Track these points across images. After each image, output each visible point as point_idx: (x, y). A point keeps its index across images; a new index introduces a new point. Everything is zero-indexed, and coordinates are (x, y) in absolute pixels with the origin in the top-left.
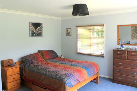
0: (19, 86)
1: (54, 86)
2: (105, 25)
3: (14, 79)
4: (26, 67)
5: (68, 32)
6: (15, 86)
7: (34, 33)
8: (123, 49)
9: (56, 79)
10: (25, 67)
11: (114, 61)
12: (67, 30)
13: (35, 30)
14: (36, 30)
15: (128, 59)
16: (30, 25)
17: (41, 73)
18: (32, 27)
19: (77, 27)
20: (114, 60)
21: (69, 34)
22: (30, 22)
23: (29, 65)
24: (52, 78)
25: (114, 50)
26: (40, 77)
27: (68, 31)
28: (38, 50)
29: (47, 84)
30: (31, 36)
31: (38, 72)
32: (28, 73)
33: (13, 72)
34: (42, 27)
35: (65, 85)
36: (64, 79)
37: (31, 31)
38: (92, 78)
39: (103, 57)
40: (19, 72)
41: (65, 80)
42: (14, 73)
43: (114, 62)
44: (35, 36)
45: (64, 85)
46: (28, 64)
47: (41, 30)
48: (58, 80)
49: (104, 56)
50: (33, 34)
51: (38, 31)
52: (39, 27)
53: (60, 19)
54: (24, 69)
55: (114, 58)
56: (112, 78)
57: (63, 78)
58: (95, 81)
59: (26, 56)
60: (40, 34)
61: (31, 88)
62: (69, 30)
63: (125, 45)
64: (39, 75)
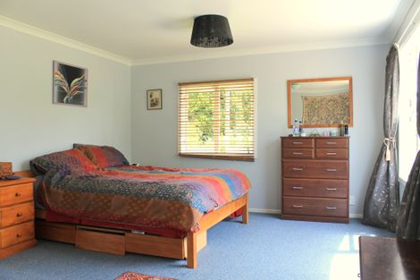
0: (32, 239)
1: (155, 217)
2: (255, 80)
3: (18, 215)
4: (53, 182)
5: (152, 100)
6: (20, 239)
7: (65, 94)
8: (304, 135)
9: (160, 198)
10: (49, 183)
11: (285, 164)
12: (150, 93)
13: (67, 84)
14: (69, 85)
15: (316, 158)
16: (56, 70)
17: (111, 191)
18: (60, 77)
19: (180, 84)
20: (282, 162)
21: (154, 104)
22: (54, 62)
23: (62, 178)
24: (149, 197)
25: (283, 138)
26: (110, 201)
27: (153, 97)
28: (74, 145)
29: (135, 215)
30: (55, 100)
31: (98, 189)
32: (64, 196)
33: (17, 195)
34: (84, 80)
35: (189, 208)
36: (184, 194)
37: (56, 88)
38: (236, 206)
39: (250, 159)
40: (32, 198)
41: (188, 195)
42: (19, 200)
43: (283, 167)
44: (67, 102)
45: (186, 209)
46: (58, 175)
47: (82, 88)
48: (166, 199)
49: (256, 156)
50: (62, 97)
51: (76, 89)
52: (77, 80)
53: (129, 63)
54: (48, 188)
55: (283, 157)
56: (279, 211)
57: (181, 193)
58: (240, 219)
59: (45, 156)
60: (78, 100)
61: (71, 242)
62: (156, 95)
63: (306, 126)
64: (102, 197)
